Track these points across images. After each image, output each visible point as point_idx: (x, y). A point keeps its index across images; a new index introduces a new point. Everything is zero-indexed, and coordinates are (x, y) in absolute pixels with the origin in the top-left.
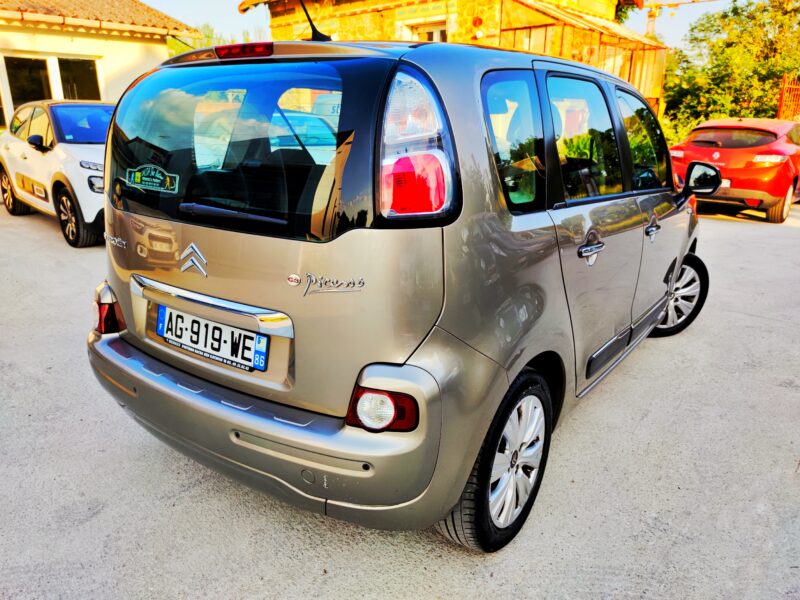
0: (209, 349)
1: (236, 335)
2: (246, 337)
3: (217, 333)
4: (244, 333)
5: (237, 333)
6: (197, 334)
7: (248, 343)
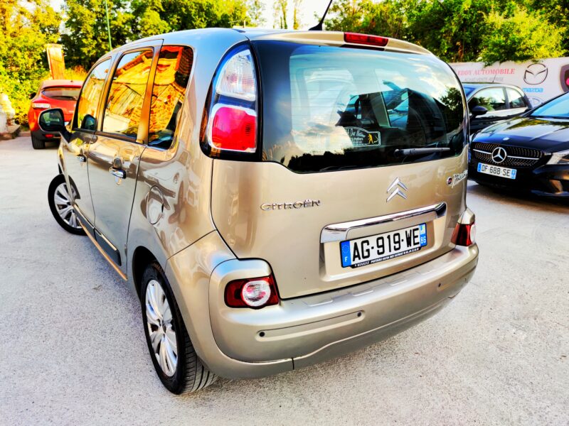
0: (393, 252)
1: (409, 232)
2: (414, 230)
3: (397, 238)
4: (412, 228)
5: (408, 230)
6: (383, 246)
7: (416, 233)
